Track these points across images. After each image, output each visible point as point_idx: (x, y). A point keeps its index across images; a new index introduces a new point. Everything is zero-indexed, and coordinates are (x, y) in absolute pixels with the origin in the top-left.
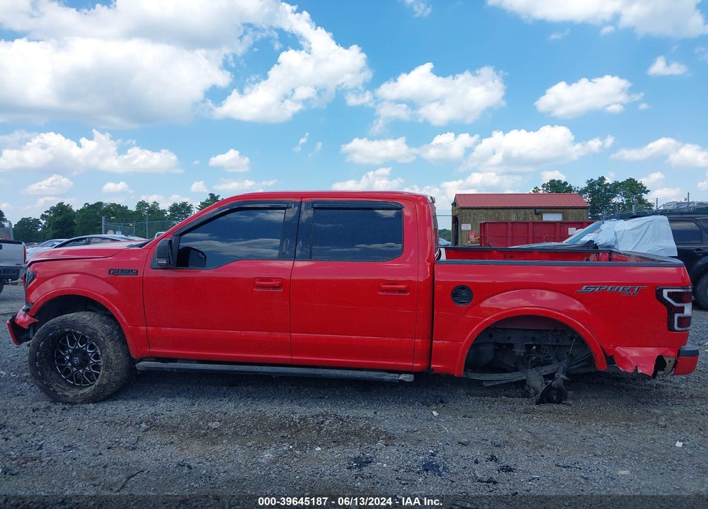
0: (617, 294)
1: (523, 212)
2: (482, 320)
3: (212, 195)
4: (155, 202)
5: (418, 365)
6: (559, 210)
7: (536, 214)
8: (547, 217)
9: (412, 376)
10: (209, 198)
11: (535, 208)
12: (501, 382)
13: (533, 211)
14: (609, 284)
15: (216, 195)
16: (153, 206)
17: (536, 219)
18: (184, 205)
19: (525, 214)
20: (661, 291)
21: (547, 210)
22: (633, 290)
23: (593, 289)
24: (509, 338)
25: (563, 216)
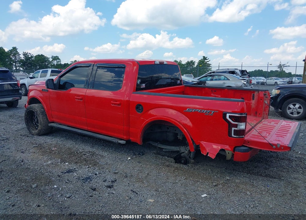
0: (203, 114)
2: (146, 120)
3: (204, 57)
4: (180, 61)
5: (125, 137)
9: (125, 141)
10: (203, 58)
12: (169, 150)
14: (199, 109)
15: (206, 57)
16: (180, 62)
18: (192, 61)
20: (225, 115)
22: (211, 113)
23: (191, 110)
24: (176, 130)
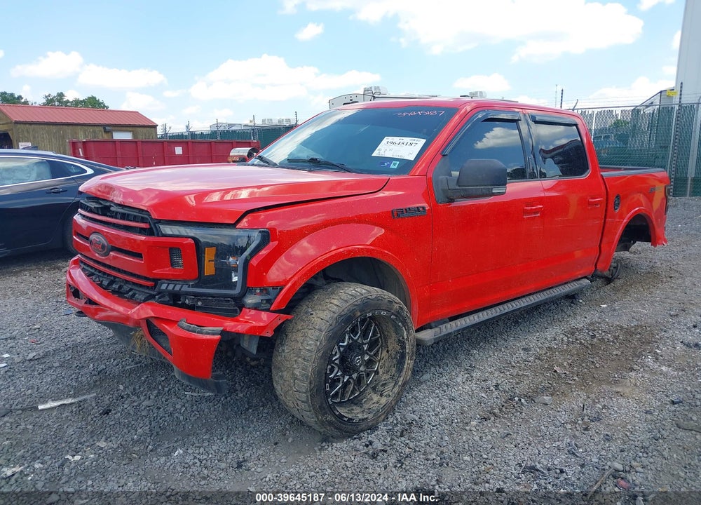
1: (91, 129)
2: (623, 221)
6: (128, 129)
7: (106, 131)
8: (118, 136)
11: (104, 126)
13: (102, 128)
17: (106, 137)
19: (94, 132)
21: (116, 128)
25: (134, 135)
